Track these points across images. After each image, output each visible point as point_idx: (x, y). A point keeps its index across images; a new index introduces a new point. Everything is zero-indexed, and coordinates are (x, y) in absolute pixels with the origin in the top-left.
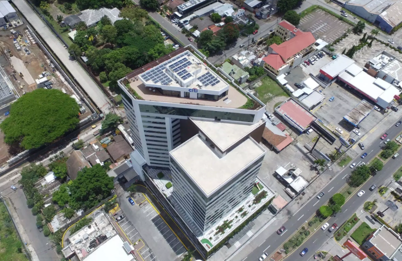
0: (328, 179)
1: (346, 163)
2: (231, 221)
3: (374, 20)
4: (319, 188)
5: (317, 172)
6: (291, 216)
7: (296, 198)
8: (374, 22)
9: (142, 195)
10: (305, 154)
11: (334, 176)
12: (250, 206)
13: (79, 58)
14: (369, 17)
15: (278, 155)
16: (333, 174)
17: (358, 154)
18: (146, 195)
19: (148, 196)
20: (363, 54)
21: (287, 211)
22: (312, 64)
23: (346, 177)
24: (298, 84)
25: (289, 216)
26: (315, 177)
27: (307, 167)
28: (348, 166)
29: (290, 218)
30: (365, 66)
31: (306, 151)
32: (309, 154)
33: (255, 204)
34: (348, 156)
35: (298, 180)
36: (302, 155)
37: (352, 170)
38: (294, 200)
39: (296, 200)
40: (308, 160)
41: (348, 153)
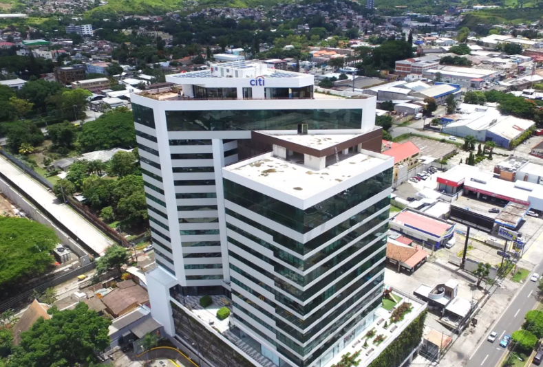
0: (506, 300)
1: (523, 276)
2: (357, 354)
3: (483, 137)
4: (496, 313)
5: (483, 291)
6: (467, 359)
7: (464, 332)
8: (484, 140)
9: (169, 363)
10: (455, 272)
11: (513, 295)
12: (386, 326)
13: (70, 197)
14: (476, 136)
15: (411, 278)
16: (510, 294)
17: (535, 265)
18: (178, 362)
19: (182, 362)
20: (485, 165)
21: (456, 354)
22: (424, 180)
23: (532, 294)
24: (411, 197)
25: (463, 360)
26: (482, 298)
27: (464, 287)
28: (528, 280)
29: (466, 364)
30: (495, 172)
31: (454, 268)
32: (460, 271)
33: (395, 321)
34: (522, 269)
35: (457, 300)
36: (450, 273)
37: (538, 284)
38: (462, 335)
39: (465, 335)
40: (462, 278)
41: (519, 265)
